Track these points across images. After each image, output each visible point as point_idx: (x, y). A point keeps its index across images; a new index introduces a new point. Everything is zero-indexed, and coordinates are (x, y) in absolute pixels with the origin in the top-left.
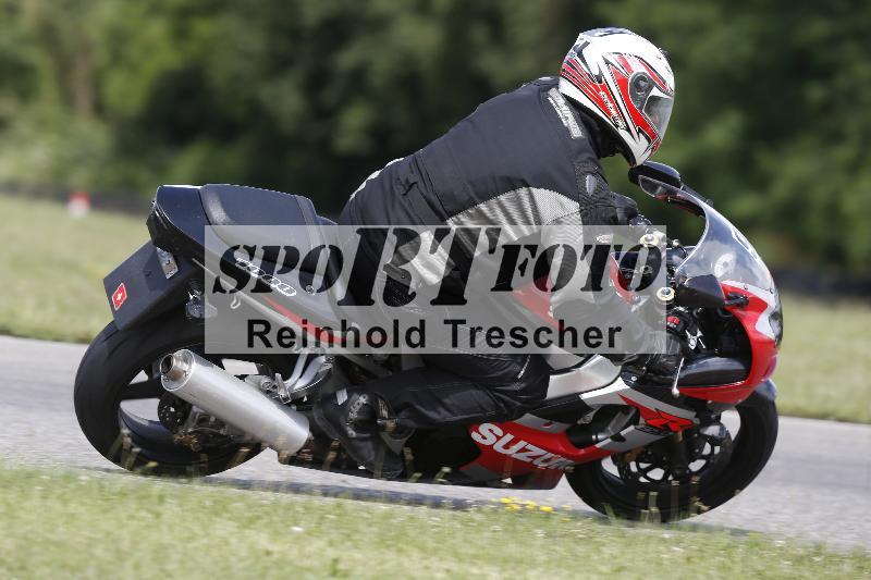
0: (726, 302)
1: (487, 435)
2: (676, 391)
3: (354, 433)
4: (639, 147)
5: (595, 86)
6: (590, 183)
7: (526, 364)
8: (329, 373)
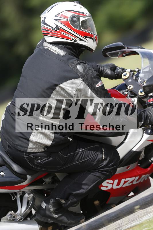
1: (107, 185)
3: (57, 216)
4: (90, 43)
5: (58, 32)
7: (103, 152)
8: (34, 198)
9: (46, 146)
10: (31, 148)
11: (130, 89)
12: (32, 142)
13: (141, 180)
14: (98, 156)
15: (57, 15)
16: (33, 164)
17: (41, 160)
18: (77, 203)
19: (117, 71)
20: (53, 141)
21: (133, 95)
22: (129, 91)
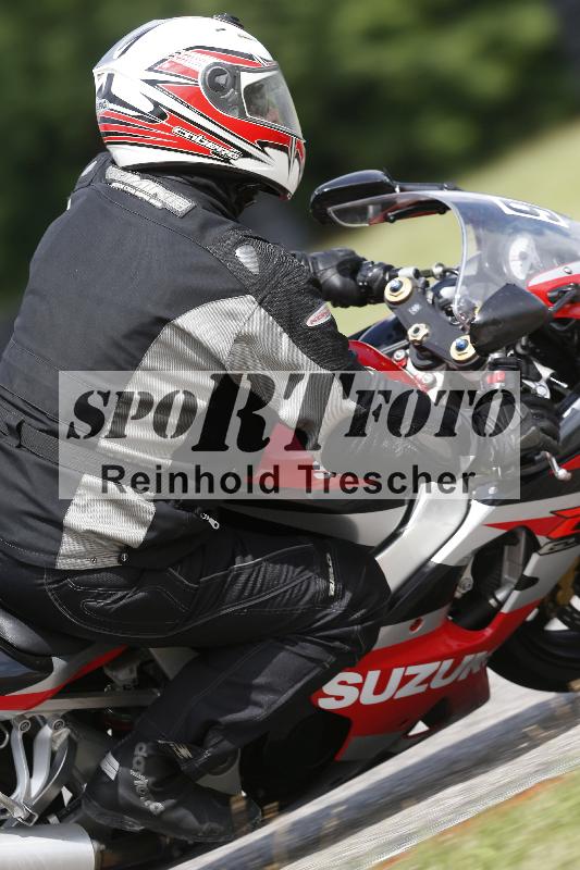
0: (551, 309)
1: (342, 692)
2: (561, 473)
3: (160, 806)
4: (281, 168)
5: (162, 127)
7: (331, 570)
8: (71, 744)
9: (125, 547)
10: (70, 557)
11: (419, 339)
12: (75, 533)
13: (461, 674)
14: (313, 583)
15: (156, 65)
16: (78, 612)
17: (105, 599)
18: (229, 759)
19: (365, 276)
20: (152, 527)
21: (428, 362)
22: (411, 346)
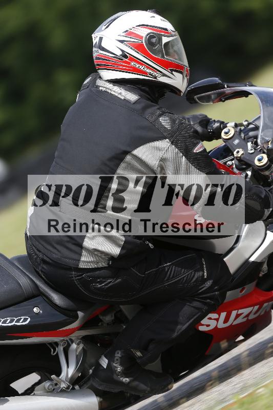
1: (209, 323)
3: (128, 380)
5: (126, 62)
6: (165, 122)
7: (205, 266)
10: (86, 261)
11: (239, 156)
13: (262, 312)
14: (196, 273)
15: (123, 33)
17: (103, 283)
19: (211, 127)
20: (123, 248)
21: (244, 167)
22: (235, 159)
